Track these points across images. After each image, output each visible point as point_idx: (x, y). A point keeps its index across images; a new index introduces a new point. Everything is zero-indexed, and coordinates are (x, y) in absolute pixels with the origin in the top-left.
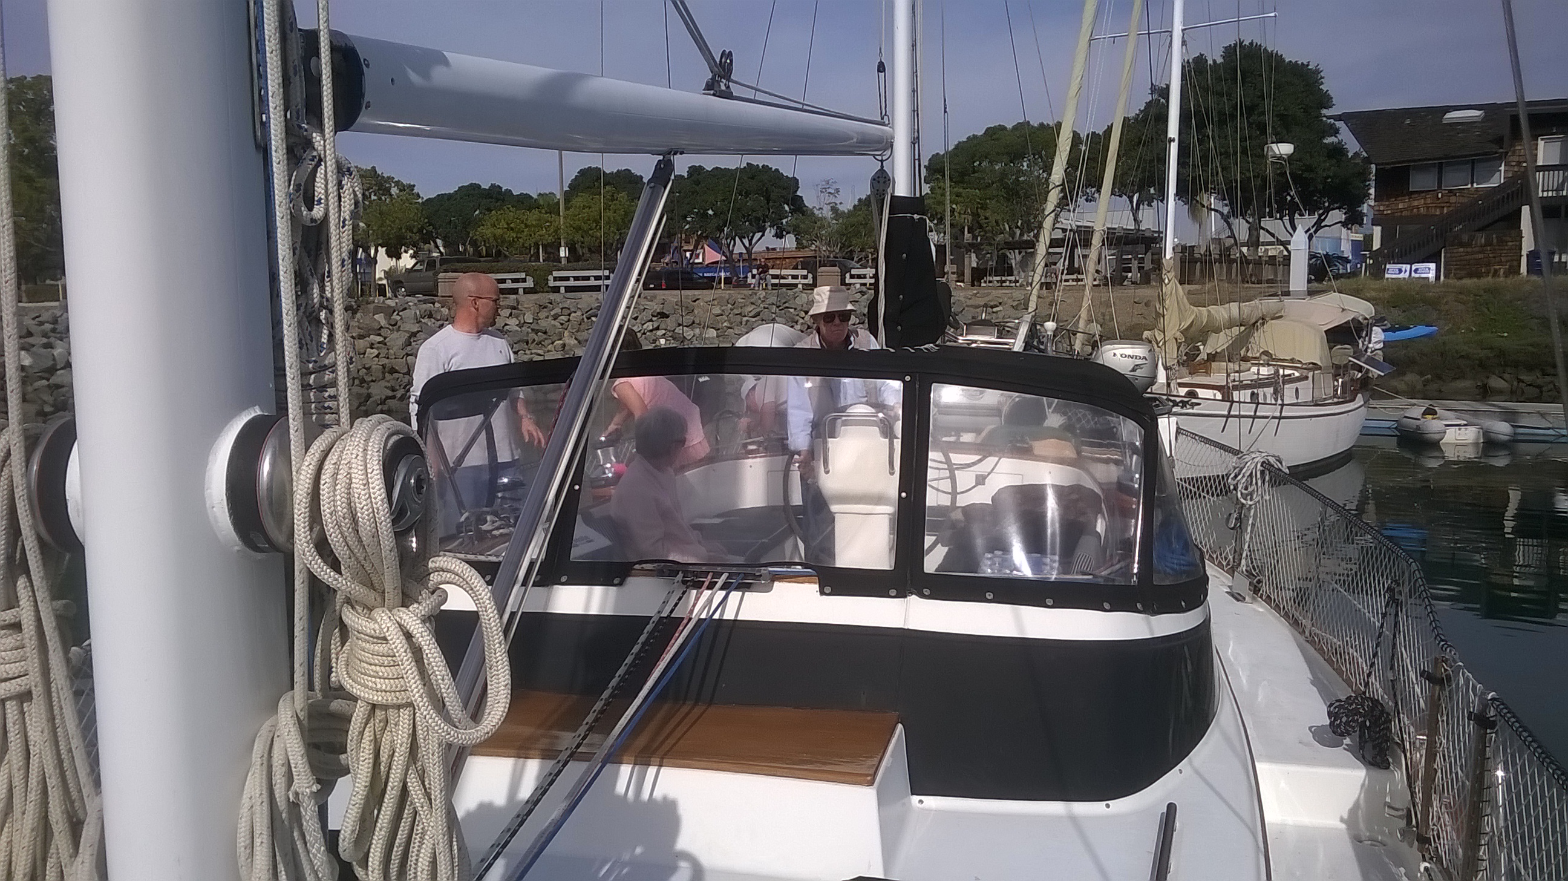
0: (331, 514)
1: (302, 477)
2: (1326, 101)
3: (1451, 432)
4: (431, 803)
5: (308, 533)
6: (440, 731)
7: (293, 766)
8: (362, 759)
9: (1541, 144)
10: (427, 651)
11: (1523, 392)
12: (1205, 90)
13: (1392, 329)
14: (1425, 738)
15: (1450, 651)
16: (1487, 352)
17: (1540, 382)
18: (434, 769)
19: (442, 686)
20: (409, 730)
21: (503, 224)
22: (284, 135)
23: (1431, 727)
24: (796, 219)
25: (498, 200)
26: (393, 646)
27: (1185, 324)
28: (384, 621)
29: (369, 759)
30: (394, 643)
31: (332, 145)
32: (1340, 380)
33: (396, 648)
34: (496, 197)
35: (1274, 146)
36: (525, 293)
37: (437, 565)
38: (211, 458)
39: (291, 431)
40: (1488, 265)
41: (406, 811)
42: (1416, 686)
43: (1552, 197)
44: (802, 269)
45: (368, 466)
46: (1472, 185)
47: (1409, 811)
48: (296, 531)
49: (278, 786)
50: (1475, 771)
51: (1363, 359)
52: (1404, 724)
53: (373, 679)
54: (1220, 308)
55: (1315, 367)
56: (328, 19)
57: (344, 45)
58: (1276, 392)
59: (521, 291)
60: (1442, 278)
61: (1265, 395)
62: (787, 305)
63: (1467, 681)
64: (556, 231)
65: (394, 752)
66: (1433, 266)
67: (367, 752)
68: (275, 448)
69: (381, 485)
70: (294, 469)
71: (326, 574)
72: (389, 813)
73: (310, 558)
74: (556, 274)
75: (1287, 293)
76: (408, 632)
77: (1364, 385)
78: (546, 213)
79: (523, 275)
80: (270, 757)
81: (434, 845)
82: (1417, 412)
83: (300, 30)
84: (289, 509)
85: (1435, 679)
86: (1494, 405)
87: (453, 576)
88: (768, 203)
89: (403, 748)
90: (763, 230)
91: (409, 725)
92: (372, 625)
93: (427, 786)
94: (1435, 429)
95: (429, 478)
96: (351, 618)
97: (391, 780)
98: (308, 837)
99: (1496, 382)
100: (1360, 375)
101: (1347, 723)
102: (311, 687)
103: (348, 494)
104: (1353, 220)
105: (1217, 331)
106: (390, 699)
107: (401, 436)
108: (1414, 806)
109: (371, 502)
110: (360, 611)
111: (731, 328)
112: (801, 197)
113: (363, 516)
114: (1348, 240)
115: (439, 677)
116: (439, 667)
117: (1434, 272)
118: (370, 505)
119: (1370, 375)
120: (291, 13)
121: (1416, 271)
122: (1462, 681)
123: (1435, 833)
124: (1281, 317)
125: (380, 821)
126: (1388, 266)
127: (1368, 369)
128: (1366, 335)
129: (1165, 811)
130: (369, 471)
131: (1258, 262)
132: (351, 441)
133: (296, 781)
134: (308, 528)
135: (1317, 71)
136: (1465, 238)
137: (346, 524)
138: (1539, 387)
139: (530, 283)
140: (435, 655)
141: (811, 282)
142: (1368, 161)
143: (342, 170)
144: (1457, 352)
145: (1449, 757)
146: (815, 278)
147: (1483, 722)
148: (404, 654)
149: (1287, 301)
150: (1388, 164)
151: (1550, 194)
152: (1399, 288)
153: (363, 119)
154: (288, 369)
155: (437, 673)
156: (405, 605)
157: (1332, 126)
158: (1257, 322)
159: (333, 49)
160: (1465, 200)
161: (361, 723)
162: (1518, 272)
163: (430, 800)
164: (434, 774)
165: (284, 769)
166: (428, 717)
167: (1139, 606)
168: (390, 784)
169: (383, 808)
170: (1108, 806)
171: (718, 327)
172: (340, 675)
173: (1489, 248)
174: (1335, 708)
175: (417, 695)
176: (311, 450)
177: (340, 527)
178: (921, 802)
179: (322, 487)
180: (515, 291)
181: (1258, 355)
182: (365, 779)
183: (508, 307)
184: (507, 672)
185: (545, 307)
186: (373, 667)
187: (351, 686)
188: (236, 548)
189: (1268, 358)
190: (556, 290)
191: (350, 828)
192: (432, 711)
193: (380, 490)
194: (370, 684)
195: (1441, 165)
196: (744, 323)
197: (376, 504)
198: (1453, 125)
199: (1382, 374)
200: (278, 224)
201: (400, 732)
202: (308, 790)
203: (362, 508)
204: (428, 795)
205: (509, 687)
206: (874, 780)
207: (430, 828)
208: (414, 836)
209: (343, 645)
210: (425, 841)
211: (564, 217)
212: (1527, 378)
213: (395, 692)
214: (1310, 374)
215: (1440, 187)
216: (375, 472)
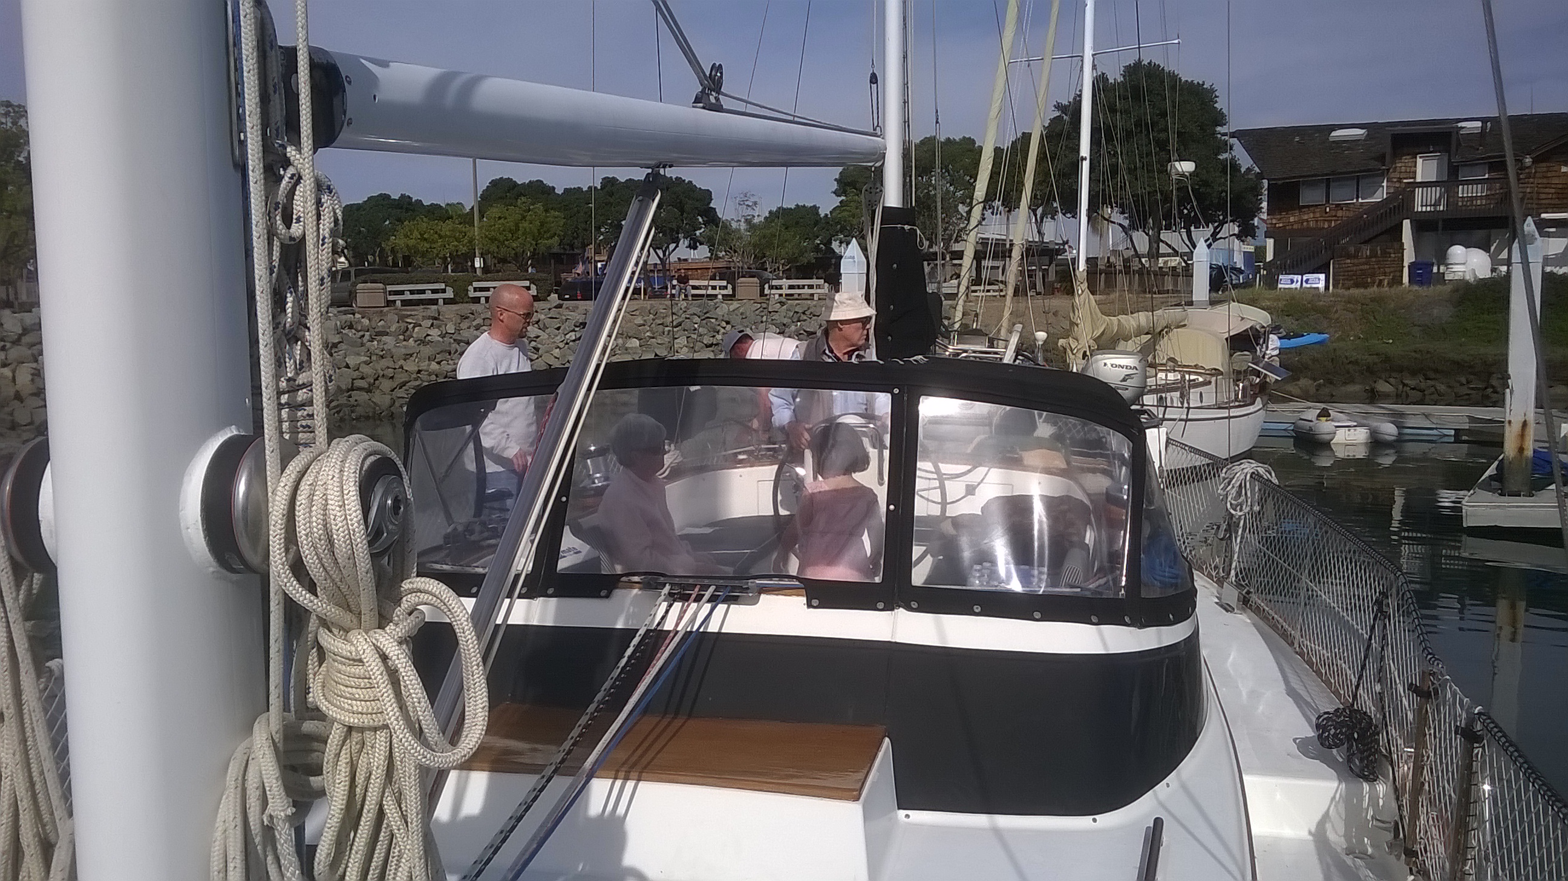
0: (307, 535)
1: (277, 498)
2: (1219, 119)
3: (1341, 431)
4: (407, 826)
5: (284, 554)
6: (416, 754)
7: (267, 789)
8: (338, 781)
9: (1419, 161)
10: (403, 674)
11: (1407, 396)
12: (1113, 110)
13: (1287, 337)
14: (1413, 750)
15: (1438, 664)
16: (1375, 358)
17: (1423, 385)
18: (411, 792)
19: (418, 709)
20: (385, 752)
21: (416, 234)
22: (261, 155)
23: (1417, 738)
24: (710, 230)
25: (407, 210)
26: (369, 669)
27: (1097, 333)
28: (361, 644)
29: (346, 781)
30: (370, 666)
31: (311, 163)
32: (1241, 385)
33: (372, 670)
34: (406, 207)
35: (1177, 164)
36: (444, 304)
37: (415, 586)
38: (186, 479)
39: (267, 452)
40: (1373, 275)
41: (382, 834)
42: (1404, 699)
43: (1430, 211)
44: (720, 279)
45: (345, 487)
46: (1357, 200)
47: (1396, 823)
48: (271, 553)
49: (252, 809)
50: (1461, 786)
51: (1261, 365)
52: (1392, 736)
53: (350, 702)
54: (1130, 317)
55: (1216, 372)
56: (307, 38)
57: (325, 62)
58: (1182, 396)
59: (441, 302)
60: (1331, 288)
61: (1171, 399)
62: (708, 315)
63: (1454, 694)
64: (471, 241)
65: (370, 775)
66: (1322, 276)
67: (343, 775)
68: (251, 468)
69: (357, 507)
70: (270, 489)
71: (302, 596)
72: (365, 835)
73: (285, 580)
74: (476, 284)
75: (1190, 303)
76: (384, 654)
77: (1262, 389)
78: (460, 223)
79: (443, 286)
80: (244, 780)
81: (410, 868)
82: (1312, 414)
83: (281, 47)
84: (264, 530)
85: (1424, 693)
86: (1383, 408)
87: (430, 597)
88: (682, 215)
89: (379, 771)
90: (677, 241)
91: (386, 747)
92: (348, 647)
93: (404, 809)
94: (1326, 430)
95: (407, 499)
96: (327, 640)
97: (367, 802)
98: (282, 861)
99: (1383, 387)
100: (1258, 380)
101: (1335, 735)
102: (286, 708)
103: (323, 515)
104: (1246, 232)
105: (1127, 339)
106: (366, 721)
107: (378, 456)
108: (1401, 819)
109: (347, 524)
110: (336, 633)
111: (653, 338)
112: (715, 209)
113: (339, 538)
114: (1240, 251)
115: (415, 700)
116: (415, 689)
117: (1324, 282)
118: (345, 527)
119: (1268, 380)
120: (271, 31)
121: (1307, 281)
122: (1449, 695)
123: (1422, 847)
124: (1185, 325)
125: (356, 844)
126: (1280, 277)
127: (1266, 374)
128: (1264, 342)
129: (1152, 825)
130: (346, 492)
131: (1161, 273)
132: (327, 462)
133: (270, 805)
134: (283, 549)
135: (1212, 91)
136: (1352, 250)
137: (322, 546)
138: (1422, 391)
139: (450, 294)
140: (411, 677)
141: (731, 293)
142: (1260, 176)
143: (321, 187)
144: (1346, 357)
145: (1437, 771)
146: (734, 289)
147: (1469, 736)
148: (380, 677)
149: (1190, 310)
150: (1279, 179)
151: (1429, 209)
152: (1293, 298)
153: (343, 136)
154: (264, 389)
155: (414, 695)
156: (381, 627)
157: (1226, 142)
158: (1162, 330)
159: (313, 66)
160: (1351, 214)
161: (337, 745)
162: (1401, 283)
163: (406, 822)
164: (411, 797)
165: (258, 793)
166: (404, 740)
167: (1127, 619)
168: (366, 806)
169: (359, 831)
170: (1095, 820)
171: (640, 337)
172: (316, 696)
173: (1374, 259)
174: (1323, 720)
175: (393, 718)
176: (287, 471)
177: (315, 548)
178: (907, 816)
179: (297, 508)
180: (434, 302)
181: (1164, 361)
182: (341, 802)
183: (429, 318)
184: (485, 694)
185: (467, 318)
186: (350, 689)
187: (327, 707)
188: (211, 569)
189: (1174, 364)
190: (477, 300)
191: (326, 851)
192: (408, 734)
193: (356, 511)
194: (346, 706)
195: (1328, 182)
196: (666, 333)
197: (352, 525)
198: (1339, 143)
199: (1279, 379)
200: (255, 244)
201: (377, 755)
202: (282, 814)
203: (338, 530)
204: (404, 818)
205: (487, 709)
206: (860, 795)
207: (407, 851)
208: (390, 858)
209: (320, 666)
210: (402, 864)
211: (479, 228)
212: (1411, 382)
213: (371, 714)
214: (1214, 379)
215: (1328, 201)
216: (351, 493)
